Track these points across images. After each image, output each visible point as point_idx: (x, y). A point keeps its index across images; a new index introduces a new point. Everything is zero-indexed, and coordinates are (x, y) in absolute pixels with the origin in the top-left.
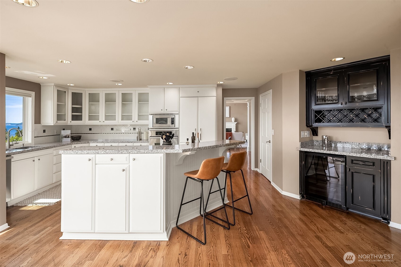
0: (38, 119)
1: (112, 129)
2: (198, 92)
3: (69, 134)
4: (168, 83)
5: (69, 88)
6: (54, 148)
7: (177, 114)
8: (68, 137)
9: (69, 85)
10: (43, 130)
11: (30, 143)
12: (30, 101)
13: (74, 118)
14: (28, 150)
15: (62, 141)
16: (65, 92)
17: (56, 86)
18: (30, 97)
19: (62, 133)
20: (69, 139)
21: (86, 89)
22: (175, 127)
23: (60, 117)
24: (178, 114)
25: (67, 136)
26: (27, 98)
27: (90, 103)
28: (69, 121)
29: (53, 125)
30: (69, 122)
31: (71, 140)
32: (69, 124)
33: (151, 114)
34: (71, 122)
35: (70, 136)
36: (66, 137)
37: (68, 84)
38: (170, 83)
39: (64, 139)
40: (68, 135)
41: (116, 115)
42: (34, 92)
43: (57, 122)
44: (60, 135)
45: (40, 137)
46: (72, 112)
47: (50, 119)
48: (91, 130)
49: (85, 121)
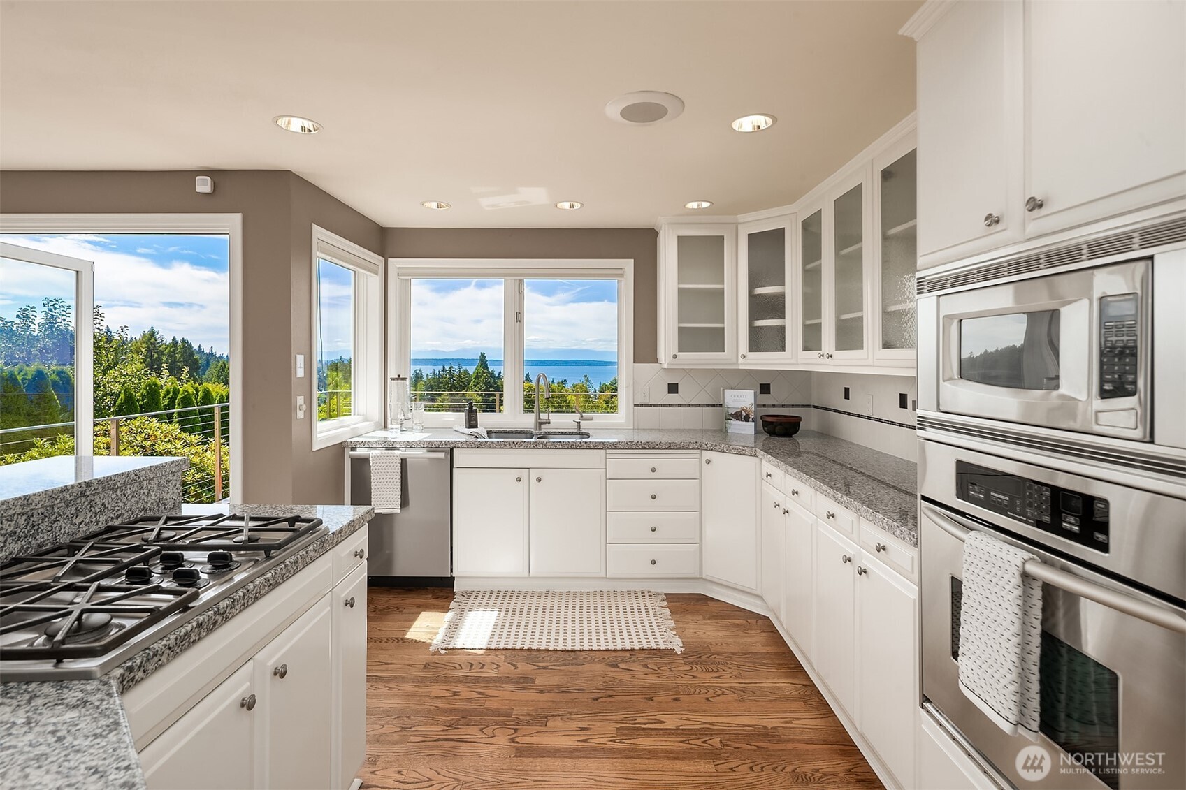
3: (748, 406)
6: (606, 451)
8: (747, 419)
10: (669, 385)
14: (498, 442)
15: (727, 432)
16: (723, 238)
17: (674, 222)
18: (622, 276)
19: (726, 400)
20: (748, 428)
21: (796, 206)
25: (744, 414)
26: (620, 281)
27: (806, 267)
28: (740, 354)
29: (675, 367)
30: (743, 359)
35: (752, 415)
36: (737, 416)
39: (734, 422)
40: (744, 410)
42: (633, 260)
43: (675, 357)
44: (721, 406)
45: (655, 406)
46: (751, 317)
47: (662, 348)
48: (848, 397)
49: (795, 355)
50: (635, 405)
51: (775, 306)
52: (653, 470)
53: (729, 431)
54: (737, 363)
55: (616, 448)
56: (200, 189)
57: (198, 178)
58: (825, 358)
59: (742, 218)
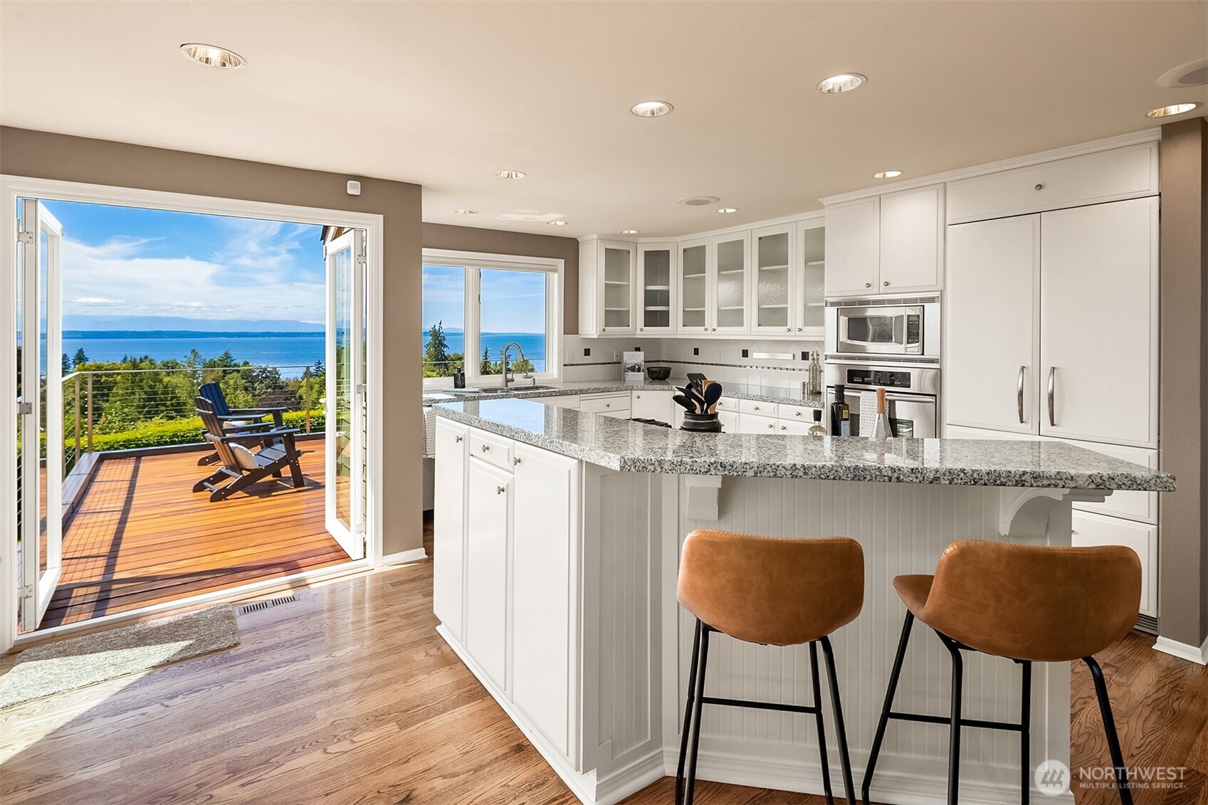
0: (571, 324)
1: (745, 354)
2: (1039, 187)
3: (640, 362)
4: (878, 176)
5: (638, 241)
6: (581, 395)
7: (932, 300)
8: (639, 370)
9: (627, 232)
10: (585, 349)
11: (555, 380)
12: (557, 280)
13: (650, 320)
15: (625, 380)
16: (629, 252)
17: (603, 239)
18: (556, 271)
19: (624, 359)
20: (641, 376)
21: (678, 239)
22: (923, 354)
23: (615, 317)
24: (939, 299)
25: (637, 367)
26: (551, 274)
27: (686, 276)
28: (638, 328)
29: (596, 337)
30: (637, 331)
31: (645, 379)
32: (639, 335)
33: (833, 304)
34: (642, 330)
35: (642, 368)
36: (633, 369)
37: (624, 230)
38: (889, 174)
39: (630, 373)
40: (638, 365)
41: (743, 309)
42: (563, 260)
43: (604, 330)
44: (620, 363)
45: (576, 365)
46: (646, 304)
47: (592, 324)
48: (698, 354)
49: (677, 329)
50: (564, 365)
51: (663, 298)
52: (608, 406)
53: (626, 379)
54: (635, 334)
55: (587, 393)
56: (350, 191)
57: (349, 182)
58: (710, 331)
59: (640, 240)
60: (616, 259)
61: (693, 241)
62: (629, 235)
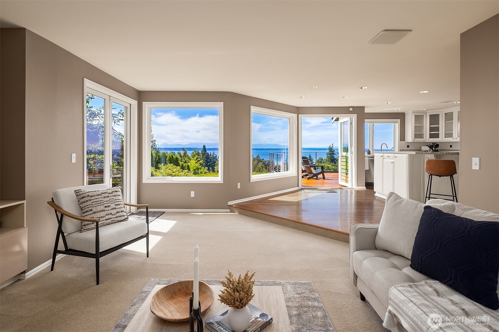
0: (402, 138)
10: (407, 145)
12: (397, 125)
13: (431, 136)
16: (424, 115)
17: (413, 112)
18: (397, 123)
19: (422, 149)
21: (443, 110)
23: (417, 136)
26: (396, 124)
27: (446, 122)
28: (427, 138)
29: (411, 142)
30: (427, 140)
34: (428, 139)
40: (427, 150)
42: (400, 119)
43: (414, 139)
44: (420, 150)
45: (404, 150)
46: (430, 131)
47: (410, 137)
48: (452, 147)
49: (442, 139)
50: (400, 150)
51: (437, 129)
56: (350, 110)
57: (350, 108)
58: (455, 139)
59: (428, 111)
60: (418, 118)
61: (449, 111)
62: (423, 110)
